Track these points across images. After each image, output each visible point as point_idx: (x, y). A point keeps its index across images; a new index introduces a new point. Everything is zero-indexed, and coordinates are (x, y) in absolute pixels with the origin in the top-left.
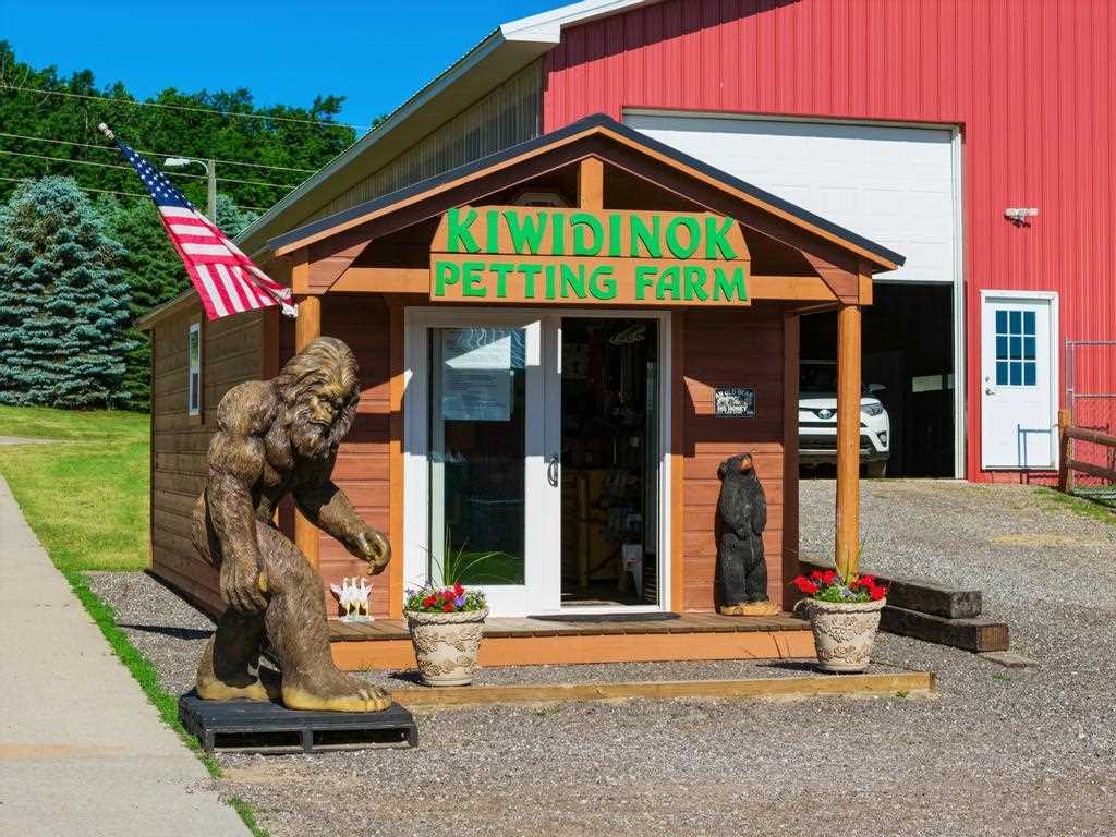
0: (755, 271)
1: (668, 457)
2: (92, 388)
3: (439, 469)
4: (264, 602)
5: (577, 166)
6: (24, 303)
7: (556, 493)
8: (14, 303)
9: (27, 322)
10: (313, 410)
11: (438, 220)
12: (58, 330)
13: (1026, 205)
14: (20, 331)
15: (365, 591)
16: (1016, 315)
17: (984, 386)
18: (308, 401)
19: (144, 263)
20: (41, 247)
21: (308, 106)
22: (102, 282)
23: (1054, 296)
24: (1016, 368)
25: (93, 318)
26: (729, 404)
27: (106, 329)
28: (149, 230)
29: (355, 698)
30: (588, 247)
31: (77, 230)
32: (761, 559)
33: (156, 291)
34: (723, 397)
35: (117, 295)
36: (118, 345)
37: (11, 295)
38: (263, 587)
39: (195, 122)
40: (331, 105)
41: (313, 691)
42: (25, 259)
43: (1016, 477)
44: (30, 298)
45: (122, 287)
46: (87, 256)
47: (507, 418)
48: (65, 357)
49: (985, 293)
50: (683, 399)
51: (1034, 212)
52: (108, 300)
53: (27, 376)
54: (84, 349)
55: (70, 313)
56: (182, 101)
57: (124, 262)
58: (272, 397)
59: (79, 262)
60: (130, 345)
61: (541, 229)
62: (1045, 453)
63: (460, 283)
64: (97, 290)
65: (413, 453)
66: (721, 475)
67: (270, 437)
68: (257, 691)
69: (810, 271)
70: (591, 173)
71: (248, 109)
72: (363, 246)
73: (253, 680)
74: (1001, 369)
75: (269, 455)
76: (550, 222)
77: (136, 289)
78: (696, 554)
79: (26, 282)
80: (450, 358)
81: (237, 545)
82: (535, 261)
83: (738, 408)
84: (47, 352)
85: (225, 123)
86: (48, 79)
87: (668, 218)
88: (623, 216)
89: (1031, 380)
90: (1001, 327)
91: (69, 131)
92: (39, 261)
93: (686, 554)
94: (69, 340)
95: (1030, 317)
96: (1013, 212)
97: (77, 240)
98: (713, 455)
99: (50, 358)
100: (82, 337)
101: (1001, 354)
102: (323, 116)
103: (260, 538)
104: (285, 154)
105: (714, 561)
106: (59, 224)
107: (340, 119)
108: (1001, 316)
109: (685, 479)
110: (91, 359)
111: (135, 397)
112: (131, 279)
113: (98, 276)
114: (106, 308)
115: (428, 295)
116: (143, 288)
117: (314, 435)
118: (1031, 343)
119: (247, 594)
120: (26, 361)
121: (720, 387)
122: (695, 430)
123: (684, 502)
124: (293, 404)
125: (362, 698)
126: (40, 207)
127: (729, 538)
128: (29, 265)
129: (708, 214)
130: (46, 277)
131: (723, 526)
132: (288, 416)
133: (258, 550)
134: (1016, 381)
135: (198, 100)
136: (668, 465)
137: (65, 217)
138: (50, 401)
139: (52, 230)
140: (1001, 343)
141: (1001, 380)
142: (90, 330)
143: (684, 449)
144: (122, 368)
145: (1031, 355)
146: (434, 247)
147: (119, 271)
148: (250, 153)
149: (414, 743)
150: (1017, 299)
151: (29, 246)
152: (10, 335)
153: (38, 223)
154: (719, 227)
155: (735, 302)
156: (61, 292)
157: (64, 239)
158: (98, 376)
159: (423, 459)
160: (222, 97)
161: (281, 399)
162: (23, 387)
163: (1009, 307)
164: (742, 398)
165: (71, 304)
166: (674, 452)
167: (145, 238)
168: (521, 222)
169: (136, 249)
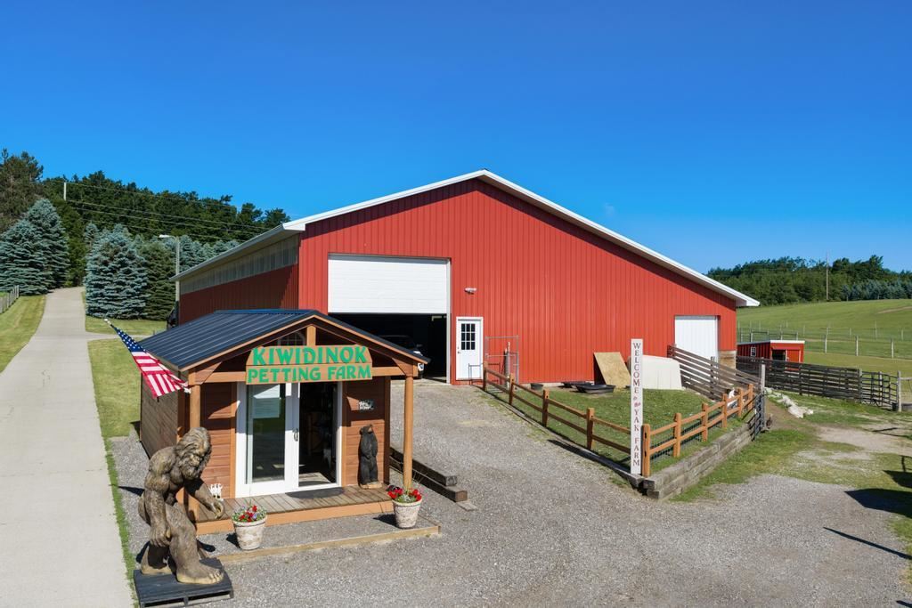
0: (374, 366)
1: (341, 428)
2: (133, 312)
3: (251, 437)
4: (168, 543)
5: (306, 329)
6: (105, 280)
7: (297, 444)
8: (100, 280)
9: (106, 287)
10: (191, 460)
11: (250, 352)
12: (119, 290)
13: (472, 287)
14: (103, 290)
15: (220, 488)
16: (468, 325)
17: (457, 350)
18: (189, 456)
19: (153, 265)
20: (112, 259)
21: (219, 199)
22: (136, 272)
23: (482, 318)
24: (468, 344)
25: (133, 286)
26: (364, 406)
27: (137, 290)
28: (155, 253)
29: (208, 579)
30: (310, 360)
31: (127, 253)
32: (376, 465)
33: (158, 276)
34: (361, 403)
35: (142, 277)
36: (143, 296)
37: (99, 277)
38: (169, 536)
39: (176, 203)
40: (227, 199)
41: (189, 575)
42: (105, 263)
43: (468, 382)
44: (107, 278)
45: (144, 274)
46: (130, 262)
47: (278, 416)
48: (121, 300)
49: (458, 318)
50: (346, 404)
51: (475, 289)
52: (139, 279)
53: (106, 307)
54: (129, 297)
55: (123, 284)
56: (170, 195)
57: (145, 265)
58: (174, 455)
59: (126, 265)
60: (147, 296)
61: (291, 354)
62: (478, 374)
63: (258, 376)
64: (134, 275)
65: (240, 432)
66: (361, 433)
67: (173, 472)
68: (167, 570)
69: (394, 365)
70: (311, 332)
71: (196, 199)
72: (218, 364)
73: (166, 565)
74: (463, 344)
75: (172, 479)
76: (294, 351)
77: (150, 275)
78: (351, 463)
79: (106, 272)
80: (255, 394)
81: (157, 520)
82: (288, 367)
83: (367, 407)
84: (114, 299)
85: (187, 204)
86: (118, 186)
87: (340, 348)
88: (324, 348)
89: (473, 348)
90: (463, 330)
91: (127, 205)
92: (111, 264)
93: (347, 463)
94: (123, 294)
95: (473, 326)
96: (468, 289)
97: (126, 257)
98: (357, 425)
99: (115, 301)
100: (128, 293)
101: (463, 339)
102: (224, 202)
103: (167, 512)
104: (210, 216)
105: (357, 466)
106: (119, 250)
107: (231, 204)
108: (463, 325)
109: (346, 435)
110: (132, 301)
111: (149, 315)
112: (147, 271)
113: (135, 270)
114: (138, 282)
115: (245, 382)
116: (153, 274)
117: (191, 471)
118: (473, 335)
119: (161, 541)
120: (106, 302)
121: (361, 400)
122: (352, 416)
123: (347, 443)
124: (182, 458)
125: (211, 578)
126: (111, 244)
127: (363, 458)
128: (107, 266)
129: (356, 345)
130: (114, 270)
131: (361, 454)
132: (181, 463)
133: (166, 521)
134: (468, 348)
135: (177, 195)
136: (341, 431)
137: (121, 248)
138: (115, 317)
139: (116, 253)
140: (463, 335)
141: (463, 348)
142: (131, 290)
143: (347, 424)
144: (144, 304)
145: (473, 339)
146: (248, 363)
147: (143, 268)
148: (197, 215)
149: (232, 596)
150: (468, 320)
151: (107, 259)
152: (99, 292)
153: (111, 250)
154: (360, 351)
155: (366, 378)
156: (120, 276)
157: (121, 256)
158: (135, 308)
159: (244, 435)
160: (186, 194)
161: (177, 455)
162: (105, 311)
163: (466, 323)
164: (369, 404)
165: (124, 281)
166: (343, 425)
167: (153, 256)
168: (283, 353)
169: (150, 260)
